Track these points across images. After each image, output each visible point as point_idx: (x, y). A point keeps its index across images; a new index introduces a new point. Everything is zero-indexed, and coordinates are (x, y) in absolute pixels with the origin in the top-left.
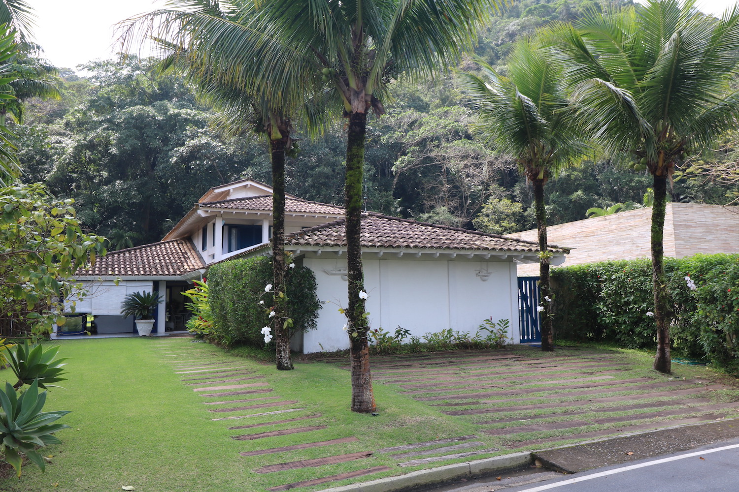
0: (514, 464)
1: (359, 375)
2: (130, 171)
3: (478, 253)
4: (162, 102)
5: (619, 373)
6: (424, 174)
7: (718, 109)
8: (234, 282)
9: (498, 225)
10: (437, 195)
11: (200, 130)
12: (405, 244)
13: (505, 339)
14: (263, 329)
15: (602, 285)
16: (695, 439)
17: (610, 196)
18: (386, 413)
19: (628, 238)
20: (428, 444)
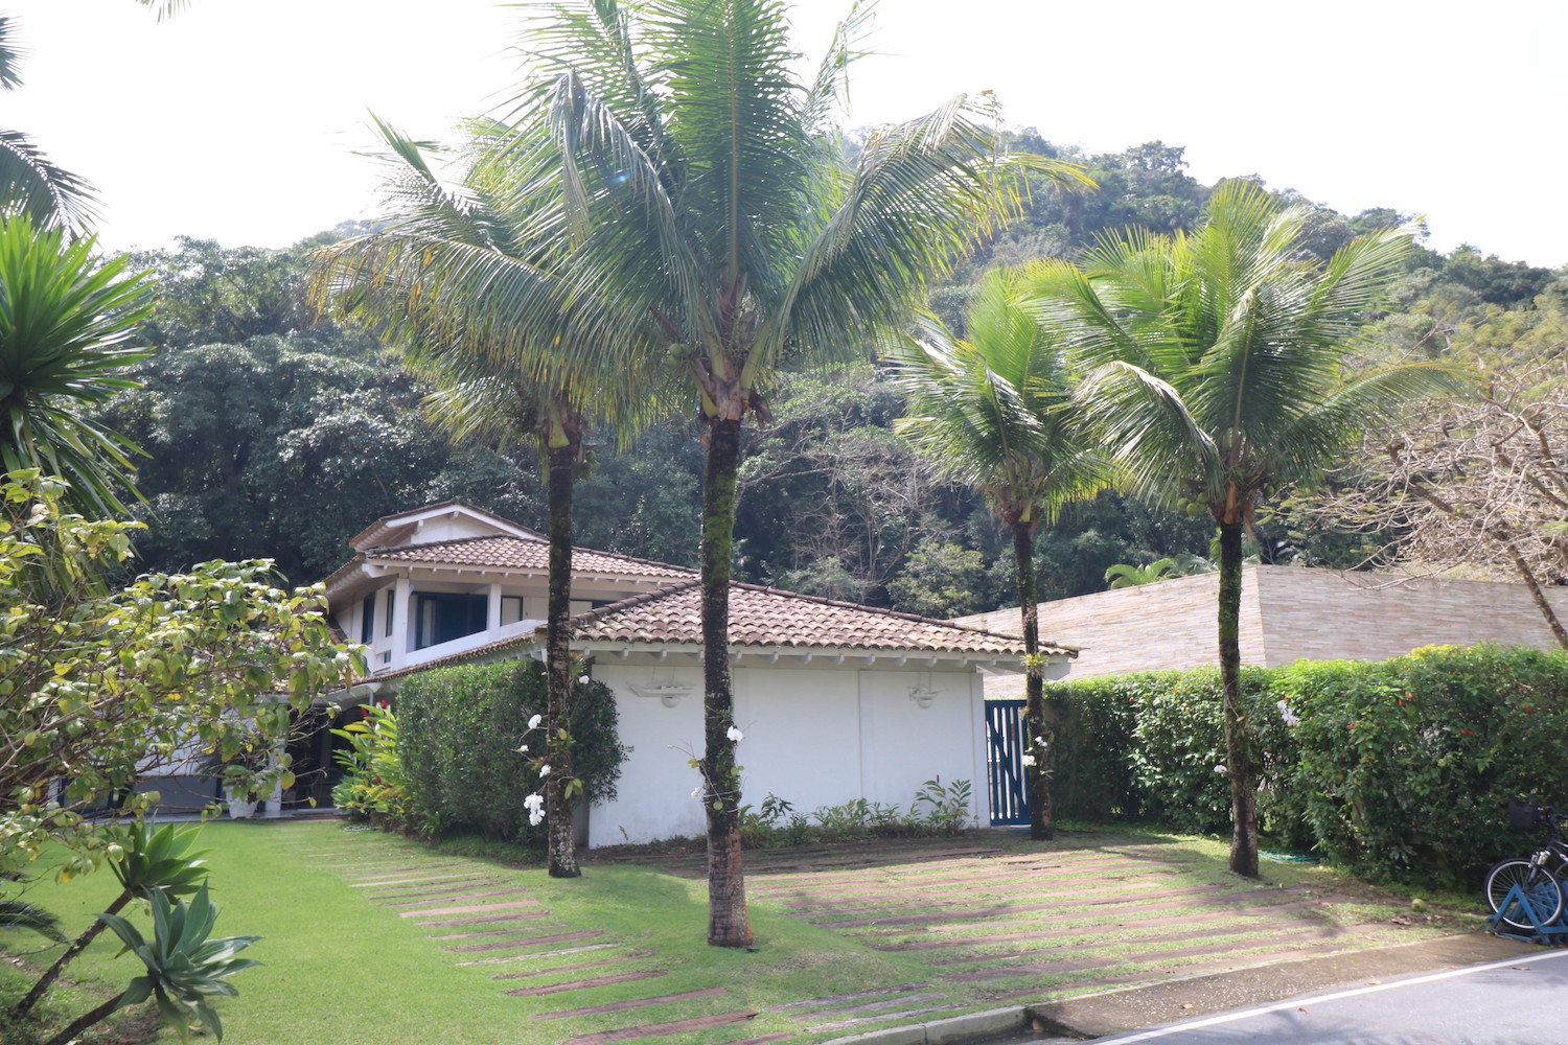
0: (998, 1026)
1: (724, 879)
2: (188, 473)
3: (914, 655)
4: (267, 337)
5: (1169, 877)
6: (794, 491)
7: (1323, 414)
8: (459, 710)
9: (936, 595)
10: (820, 533)
11: (344, 397)
12: (783, 639)
13: (963, 817)
14: (528, 799)
15: (1138, 716)
16: (1293, 982)
17: (1148, 542)
18: (771, 947)
19: (1181, 629)
20: (850, 998)
